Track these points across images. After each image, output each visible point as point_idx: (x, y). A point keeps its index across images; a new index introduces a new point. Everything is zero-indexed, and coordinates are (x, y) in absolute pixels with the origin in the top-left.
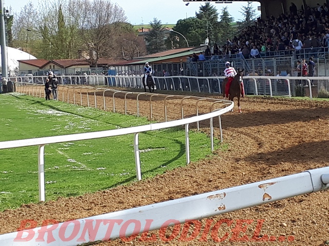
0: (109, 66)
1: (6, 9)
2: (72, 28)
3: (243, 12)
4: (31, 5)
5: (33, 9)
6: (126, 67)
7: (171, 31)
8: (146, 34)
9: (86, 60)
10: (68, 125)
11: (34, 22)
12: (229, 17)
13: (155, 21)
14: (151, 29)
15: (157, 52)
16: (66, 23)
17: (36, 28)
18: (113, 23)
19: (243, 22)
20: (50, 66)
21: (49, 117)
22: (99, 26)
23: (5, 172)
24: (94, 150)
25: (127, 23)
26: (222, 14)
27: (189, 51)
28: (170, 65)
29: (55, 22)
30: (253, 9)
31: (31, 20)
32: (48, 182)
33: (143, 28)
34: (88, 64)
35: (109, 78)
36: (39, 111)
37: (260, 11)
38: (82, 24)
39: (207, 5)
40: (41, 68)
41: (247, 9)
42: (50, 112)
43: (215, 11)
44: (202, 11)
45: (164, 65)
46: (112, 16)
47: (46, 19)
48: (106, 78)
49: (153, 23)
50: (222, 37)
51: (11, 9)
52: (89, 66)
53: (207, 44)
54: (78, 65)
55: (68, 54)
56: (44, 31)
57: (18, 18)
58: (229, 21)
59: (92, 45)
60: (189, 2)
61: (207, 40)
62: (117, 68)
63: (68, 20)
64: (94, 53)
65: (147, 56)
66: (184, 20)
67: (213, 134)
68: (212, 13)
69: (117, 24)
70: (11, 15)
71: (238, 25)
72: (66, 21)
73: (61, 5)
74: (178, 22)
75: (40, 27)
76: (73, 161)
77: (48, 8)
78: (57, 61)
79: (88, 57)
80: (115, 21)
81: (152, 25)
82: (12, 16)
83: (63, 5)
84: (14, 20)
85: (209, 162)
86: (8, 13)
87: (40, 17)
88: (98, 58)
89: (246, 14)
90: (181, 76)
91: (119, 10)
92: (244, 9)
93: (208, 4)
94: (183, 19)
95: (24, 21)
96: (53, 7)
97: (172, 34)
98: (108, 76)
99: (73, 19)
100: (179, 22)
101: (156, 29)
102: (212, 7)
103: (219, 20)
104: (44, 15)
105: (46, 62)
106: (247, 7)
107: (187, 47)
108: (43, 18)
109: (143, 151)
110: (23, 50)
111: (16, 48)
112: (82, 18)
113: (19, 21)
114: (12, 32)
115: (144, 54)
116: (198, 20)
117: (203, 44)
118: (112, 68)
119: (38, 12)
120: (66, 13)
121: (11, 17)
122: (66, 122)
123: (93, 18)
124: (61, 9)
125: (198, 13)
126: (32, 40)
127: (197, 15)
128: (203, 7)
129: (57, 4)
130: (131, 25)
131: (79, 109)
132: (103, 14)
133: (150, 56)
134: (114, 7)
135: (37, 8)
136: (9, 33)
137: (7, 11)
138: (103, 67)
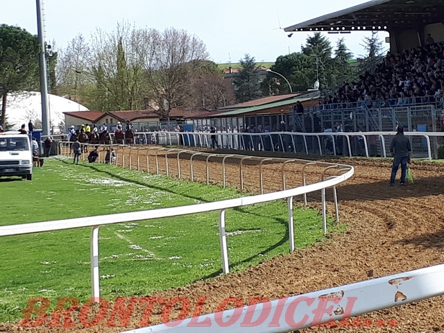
0: (186, 119)
1: (48, 44)
2: (136, 69)
3: (366, 45)
4: (81, 38)
5: (84, 44)
6: (209, 121)
7: (268, 72)
8: (235, 76)
9: (155, 112)
10: (130, 198)
11: (85, 61)
12: (347, 52)
13: (247, 58)
14: (242, 68)
15: (250, 100)
16: (128, 63)
17: (88, 69)
18: (191, 61)
19: (365, 59)
20: (107, 120)
21: (105, 188)
22: (172, 65)
23: (47, 263)
24: (165, 233)
25: (209, 61)
26: (337, 49)
27: (292, 98)
28: (266, 117)
29: (114, 60)
30: (379, 41)
31: (81, 58)
32: (104, 277)
33: (230, 68)
34: (157, 117)
35: (185, 135)
36: (91, 180)
37: (389, 44)
38: (149, 63)
39: (317, 36)
40: (94, 122)
41: (370, 41)
42: (106, 182)
43: (327, 44)
44: (310, 44)
45: (260, 117)
46: (190, 53)
47: (101, 57)
48: (181, 135)
49: (244, 60)
50: (337, 79)
51: (54, 43)
52: (158, 120)
53: (317, 89)
54: (144, 118)
55: (131, 103)
56: (98, 73)
57: (64, 56)
58: (346, 58)
59: (162, 91)
60: (293, 32)
61: (317, 84)
62: (195, 121)
63: (131, 58)
64: (165, 101)
65: (236, 106)
66: (286, 57)
67: (326, 211)
68: (323, 47)
69: (196, 63)
70: (54, 51)
71: (359, 63)
72: (128, 59)
73: (121, 38)
74: (278, 59)
75: (94, 68)
76: (137, 247)
77: (103, 42)
78: (116, 113)
79: (157, 108)
80: (193, 59)
81: (242, 63)
82: (56, 53)
83: (123, 38)
84: (58, 58)
85: (321, 249)
86: (50, 50)
87: (93, 54)
88: (170, 109)
89: (369, 48)
90: (282, 133)
91: (199, 44)
92: (366, 40)
93: (319, 34)
94: (284, 55)
95: (72, 60)
96: (111, 41)
97: (270, 75)
98: (184, 133)
99: (137, 56)
100: (280, 60)
101: (248, 68)
102: (323, 38)
103: (333, 56)
104: (98, 51)
105: (101, 114)
106: (371, 38)
107: (289, 93)
108: (97, 56)
109: (231, 233)
110: (70, 99)
111: (61, 96)
112: (149, 56)
113: (65, 60)
114: (56, 74)
115: (232, 102)
116: (305, 56)
117: (311, 88)
118: (189, 122)
119: (91, 48)
120: (127, 49)
121: (55, 55)
122: (128, 195)
123: (164, 55)
124: (121, 44)
125: (305, 47)
126: (82, 86)
127: (304, 50)
128: (312, 39)
129: (116, 37)
130: (214, 64)
131: (144, 177)
132: (178, 49)
133: (240, 105)
134: (192, 40)
135: (88, 42)
136: (52, 76)
137: (49, 47)
138: (177, 120)
